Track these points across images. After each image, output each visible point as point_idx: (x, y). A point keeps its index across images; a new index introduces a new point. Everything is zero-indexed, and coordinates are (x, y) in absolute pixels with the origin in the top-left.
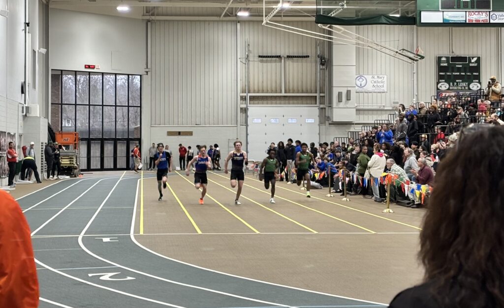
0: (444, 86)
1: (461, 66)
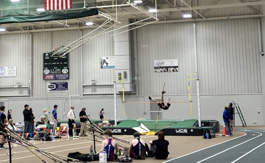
0: (47, 71)
1: (57, 59)
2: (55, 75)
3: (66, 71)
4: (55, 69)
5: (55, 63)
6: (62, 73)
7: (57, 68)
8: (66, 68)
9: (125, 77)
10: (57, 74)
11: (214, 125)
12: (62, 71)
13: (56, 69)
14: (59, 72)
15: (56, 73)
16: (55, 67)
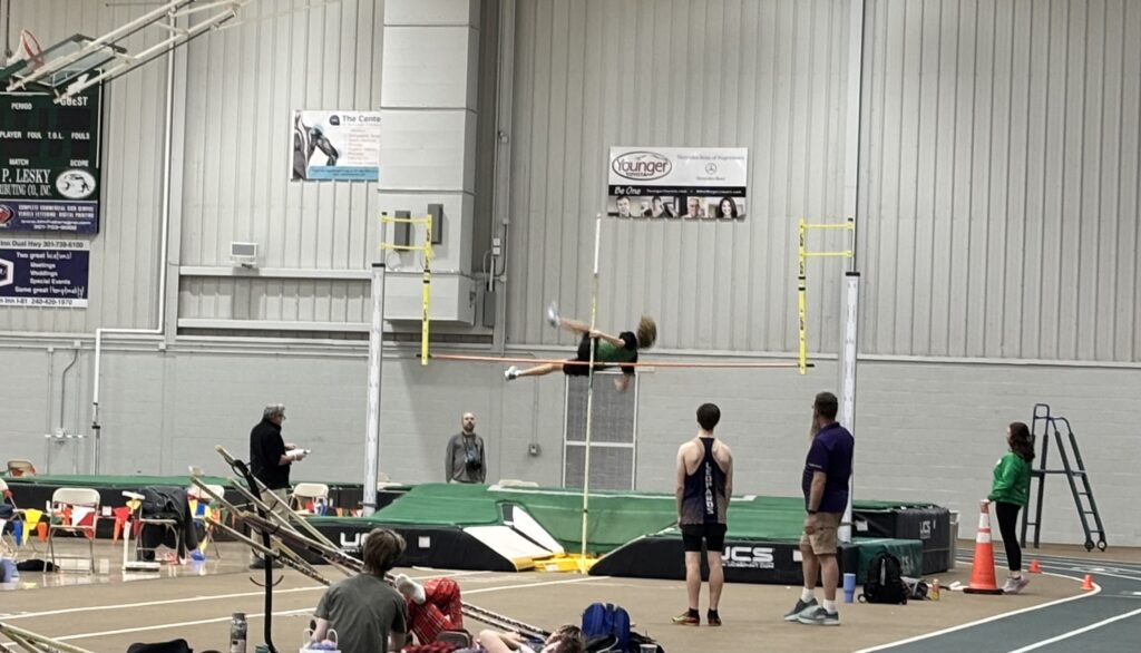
2: (16, 206)
3: (85, 186)
4: (13, 169)
5: (18, 135)
6: (55, 194)
7: (27, 162)
8: (82, 168)
9: (438, 238)
10: (27, 197)
11: (925, 531)
12: (60, 185)
13: (21, 167)
14: (38, 191)
15: (22, 192)
16: (14, 157)
